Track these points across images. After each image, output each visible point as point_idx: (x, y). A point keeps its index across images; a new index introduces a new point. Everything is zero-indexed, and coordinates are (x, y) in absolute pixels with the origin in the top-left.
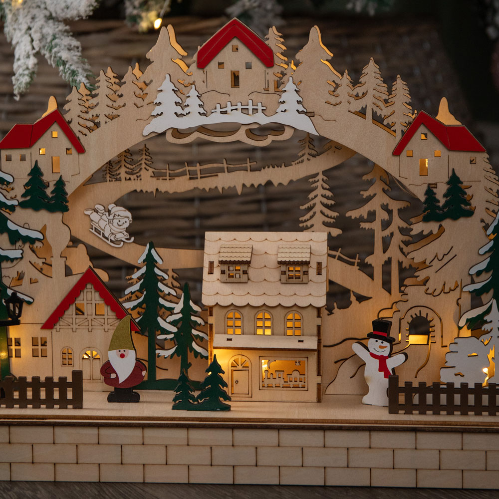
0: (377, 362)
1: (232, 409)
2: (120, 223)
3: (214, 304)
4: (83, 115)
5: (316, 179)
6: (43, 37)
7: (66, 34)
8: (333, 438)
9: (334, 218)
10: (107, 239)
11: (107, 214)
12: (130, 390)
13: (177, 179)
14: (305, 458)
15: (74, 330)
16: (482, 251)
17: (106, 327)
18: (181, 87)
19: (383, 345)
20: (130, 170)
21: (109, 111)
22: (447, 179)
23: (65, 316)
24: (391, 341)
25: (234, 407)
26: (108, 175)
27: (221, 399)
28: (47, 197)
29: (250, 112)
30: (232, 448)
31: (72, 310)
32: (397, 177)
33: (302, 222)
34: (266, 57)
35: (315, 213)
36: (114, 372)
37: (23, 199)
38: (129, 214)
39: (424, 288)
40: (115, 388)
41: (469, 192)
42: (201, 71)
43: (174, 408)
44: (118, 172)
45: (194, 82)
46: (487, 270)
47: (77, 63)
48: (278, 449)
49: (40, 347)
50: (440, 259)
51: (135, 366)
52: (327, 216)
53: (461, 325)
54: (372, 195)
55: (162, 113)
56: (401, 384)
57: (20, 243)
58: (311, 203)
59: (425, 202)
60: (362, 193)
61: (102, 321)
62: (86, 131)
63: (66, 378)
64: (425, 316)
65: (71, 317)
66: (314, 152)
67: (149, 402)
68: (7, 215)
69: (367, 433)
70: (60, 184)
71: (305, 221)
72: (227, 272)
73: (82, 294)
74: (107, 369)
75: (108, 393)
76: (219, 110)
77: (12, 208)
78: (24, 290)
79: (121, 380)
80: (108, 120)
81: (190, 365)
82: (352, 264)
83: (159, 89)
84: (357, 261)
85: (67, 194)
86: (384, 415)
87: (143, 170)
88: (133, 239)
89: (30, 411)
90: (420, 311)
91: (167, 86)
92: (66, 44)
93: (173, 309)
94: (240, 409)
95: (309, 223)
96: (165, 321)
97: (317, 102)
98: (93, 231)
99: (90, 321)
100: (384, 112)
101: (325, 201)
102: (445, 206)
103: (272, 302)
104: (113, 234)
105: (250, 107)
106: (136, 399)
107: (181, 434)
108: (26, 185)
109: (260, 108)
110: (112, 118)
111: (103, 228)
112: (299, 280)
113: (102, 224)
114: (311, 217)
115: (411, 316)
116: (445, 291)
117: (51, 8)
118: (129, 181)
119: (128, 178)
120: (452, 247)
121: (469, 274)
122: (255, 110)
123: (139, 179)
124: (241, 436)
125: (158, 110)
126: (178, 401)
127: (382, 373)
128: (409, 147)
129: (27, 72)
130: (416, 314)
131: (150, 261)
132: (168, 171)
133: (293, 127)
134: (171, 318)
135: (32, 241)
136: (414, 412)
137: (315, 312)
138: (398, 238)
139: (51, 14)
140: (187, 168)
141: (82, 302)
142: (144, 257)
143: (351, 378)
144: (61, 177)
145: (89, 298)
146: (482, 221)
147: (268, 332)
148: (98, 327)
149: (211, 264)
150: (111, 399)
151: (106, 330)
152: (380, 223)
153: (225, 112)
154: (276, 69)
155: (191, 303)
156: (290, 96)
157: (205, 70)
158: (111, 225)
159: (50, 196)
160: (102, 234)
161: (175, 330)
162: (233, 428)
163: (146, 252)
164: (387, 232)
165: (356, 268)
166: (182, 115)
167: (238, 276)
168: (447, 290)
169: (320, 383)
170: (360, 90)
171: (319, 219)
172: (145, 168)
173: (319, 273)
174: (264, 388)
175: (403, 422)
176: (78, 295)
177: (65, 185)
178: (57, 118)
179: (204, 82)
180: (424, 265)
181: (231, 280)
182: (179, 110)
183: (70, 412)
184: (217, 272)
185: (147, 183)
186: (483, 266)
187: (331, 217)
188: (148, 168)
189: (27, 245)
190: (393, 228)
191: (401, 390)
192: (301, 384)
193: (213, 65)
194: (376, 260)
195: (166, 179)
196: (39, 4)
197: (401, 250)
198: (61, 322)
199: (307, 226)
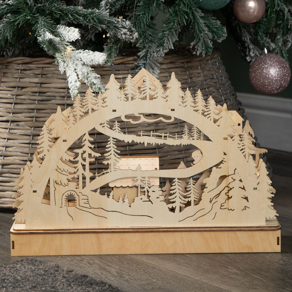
6: (83, 74)
7: (92, 72)
47: (100, 84)
92: (94, 76)
117: (84, 60)
139: (84, 63)
196: (78, 59)
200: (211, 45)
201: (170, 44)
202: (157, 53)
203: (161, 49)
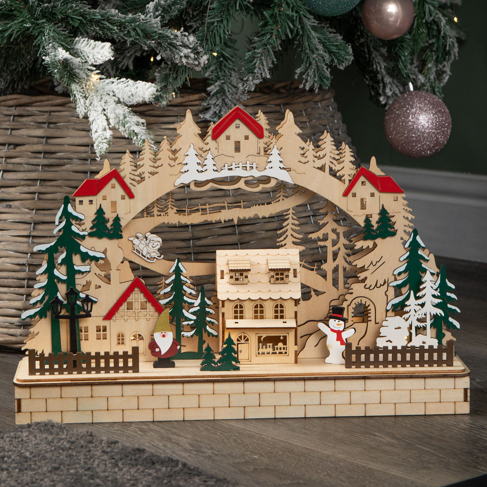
0: (335, 334)
1: (240, 369)
2: (154, 246)
3: (226, 299)
4: (133, 172)
5: (288, 213)
8: (310, 385)
9: (300, 239)
10: (145, 257)
11: (145, 239)
12: (169, 359)
13: (193, 214)
14: (292, 399)
15: (126, 320)
16: (402, 259)
17: (148, 317)
18: (201, 152)
19: (339, 323)
20: (160, 209)
21: (151, 170)
22: (378, 212)
23: (119, 311)
24: (345, 320)
25: (242, 368)
26: (145, 213)
27: (234, 363)
28: (108, 229)
29: (248, 168)
30: (243, 395)
31: (125, 305)
32: (346, 211)
33: (279, 242)
34: (259, 132)
35: (287, 236)
36: (158, 347)
37: (91, 231)
38: (160, 239)
39: (364, 284)
40: (159, 358)
41: (393, 219)
42: (215, 141)
43: (202, 370)
44: (152, 211)
45: (210, 149)
46: (404, 272)
48: (274, 394)
49: (102, 333)
50: (374, 265)
51: (173, 343)
52: (295, 238)
53: (388, 309)
54: (326, 223)
55: (188, 170)
57: (88, 261)
58: (285, 229)
59: (364, 228)
60: (319, 221)
61: (146, 313)
62: (135, 183)
63: (127, 352)
64: (364, 303)
65: (124, 311)
66: (286, 195)
67: (182, 367)
68: (79, 242)
69: (333, 381)
70: (117, 220)
71: (281, 241)
72: (234, 277)
73: (131, 295)
74: (153, 345)
76: (227, 167)
77: (83, 237)
78: (92, 293)
79: (163, 352)
80: (150, 175)
81: (204, 341)
82: (313, 270)
83: (186, 154)
84: (315, 268)
85: (121, 226)
86: (343, 370)
87: (170, 209)
88: (162, 256)
90: (361, 300)
91: (192, 152)
93: (194, 303)
94: (246, 369)
95: (283, 243)
96: (188, 312)
97: (292, 161)
98: (135, 252)
99: (137, 313)
100: (336, 167)
101: (294, 227)
102: (377, 229)
103: (265, 297)
104: (149, 253)
105: (248, 166)
106: (172, 365)
107: (209, 386)
108: (94, 221)
109: (254, 166)
110: (153, 174)
111: (142, 249)
112: (283, 281)
113: (141, 247)
114: (285, 239)
115: (355, 303)
116: (378, 286)
118: (160, 217)
119: (159, 215)
120: (382, 257)
121: (393, 274)
122: (251, 168)
123: (167, 215)
124: (250, 386)
125: (185, 168)
126: (204, 365)
127: (339, 342)
128: (353, 191)
130: (358, 302)
131: (178, 271)
132: (187, 209)
133: (276, 178)
134: (192, 310)
135: (96, 259)
136: (362, 366)
137: (293, 303)
138: (343, 252)
140: (200, 207)
141: (131, 301)
142: (173, 268)
143: (315, 346)
144: (118, 215)
145: (136, 298)
146: (402, 239)
148: (143, 318)
149: (222, 272)
150: (156, 365)
151: (148, 319)
152: (331, 241)
153: (231, 169)
154: (265, 140)
155: (206, 299)
156: (275, 157)
157: (217, 141)
158: (147, 247)
159: (110, 228)
160: (141, 253)
161: (194, 318)
162: (244, 381)
163: (175, 265)
164: (336, 248)
165: (315, 272)
166: (202, 171)
167: (241, 279)
168: (378, 285)
169: (297, 350)
170: (321, 153)
171: (290, 240)
172: (171, 208)
173: (295, 276)
174: (259, 355)
175: (354, 373)
176: (129, 296)
177: (120, 220)
179: (216, 149)
180: (363, 269)
181: (237, 282)
182: (200, 168)
183: (131, 374)
184: (227, 277)
185: (173, 218)
186: (403, 268)
187: (298, 239)
188: (173, 207)
189: (93, 262)
190: (340, 245)
191: (354, 352)
192: (284, 351)
193: (222, 137)
194: (328, 267)
195: (185, 215)
197: (345, 259)
198: (117, 315)
199: (282, 245)
200: (327, 73)
201: (264, 70)
202: (243, 85)
203: (251, 78)
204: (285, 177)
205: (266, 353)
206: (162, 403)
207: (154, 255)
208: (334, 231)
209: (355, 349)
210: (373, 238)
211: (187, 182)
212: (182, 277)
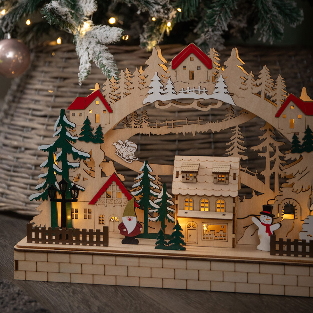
0: (265, 227)
1: (186, 250)
2: (131, 150)
3: (178, 194)
4: (112, 93)
5: (235, 129)
6: (94, 53)
7: (106, 51)
8: (240, 267)
9: (244, 150)
10: (124, 158)
11: (124, 145)
12: (134, 238)
13: (161, 128)
14: (225, 277)
15: (106, 206)
17: (122, 204)
18: (163, 79)
19: (268, 218)
20: (136, 122)
21: (125, 91)
22: (304, 131)
23: (101, 198)
24: (272, 216)
25: (187, 249)
26: (125, 125)
27: (181, 244)
28: (92, 135)
29: (199, 92)
30: (185, 270)
31: (105, 195)
32: (277, 128)
33: (227, 152)
34: (208, 64)
35: (234, 147)
36: (125, 228)
37: (81, 136)
38: (136, 146)
39: (292, 189)
40: (126, 237)
42: (174, 71)
43: (156, 248)
44: (130, 123)
45: (170, 76)
47: (111, 66)
48: (210, 271)
49: (88, 214)
50: (300, 173)
51: (136, 225)
52: (240, 149)
53: (311, 209)
54: (265, 138)
55: (153, 92)
56: (277, 240)
57: (78, 159)
58: (232, 142)
59: (292, 143)
60: (259, 137)
61: (120, 201)
62: (113, 101)
63: (100, 230)
64: (292, 204)
65: (104, 198)
66: (234, 115)
67: (144, 245)
68: (72, 144)
69: (258, 265)
70: (100, 128)
71: (229, 151)
72: (185, 177)
73: (110, 186)
74: (122, 226)
75: (122, 239)
76: (183, 91)
77: (75, 141)
78: (80, 184)
79: (129, 232)
80: (125, 96)
81: (166, 226)
82: (253, 175)
83: (152, 80)
84: (256, 173)
85: (103, 134)
86: (268, 256)
87: (144, 122)
89: (81, 247)
90: (289, 201)
91: (156, 78)
92: (106, 56)
93: (158, 196)
94: (191, 250)
95: (231, 153)
96: (153, 202)
97: (235, 88)
98: (117, 154)
99: (114, 201)
100: (271, 94)
102: (303, 145)
103: (209, 194)
104: (127, 156)
105: (199, 90)
106: (137, 243)
107: (159, 261)
108: (82, 129)
109: (204, 90)
110: (127, 94)
111: (122, 153)
112: (223, 182)
113: (122, 150)
114: (232, 150)
115: (284, 204)
117: (99, 38)
118: (136, 128)
119: (135, 127)
120: (307, 167)
122: (202, 92)
123: (141, 127)
124: (191, 264)
125: (151, 91)
126: (158, 245)
127: (268, 233)
128: (284, 112)
129: (85, 71)
130: (287, 203)
131: (146, 170)
132: (156, 124)
133: (222, 101)
134: (156, 201)
135: (85, 158)
136: (284, 255)
137: (232, 200)
138: (278, 162)
139: (99, 41)
140: (167, 122)
141: (110, 191)
142: (142, 168)
143: (251, 236)
144: (100, 125)
145: (114, 189)
147: (207, 210)
148: (118, 205)
149: (178, 172)
150: (124, 242)
151: (122, 206)
152: (269, 154)
153: (186, 93)
154: (213, 70)
155: (167, 193)
156: (220, 84)
157: (176, 70)
158: (126, 151)
159: (94, 135)
160: (121, 156)
161: (158, 207)
162: (186, 259)
163: (144, 165)
164: (272, 159)
165: (256, 177)
166: (164, 94)
167: (191, 179)
168: (304, 190)
169: (234, 237)
170: (258, 82)
171: (236, 150)
172: (145, 122)
173: (235, 179)
174: (204, 239)
175: (277, 260)
176: (108, 187)
177: (102, 129)
178: (99, 94)
179: (175, 76)
180: (292, 176)
181: (188, 181)
182: (162, 91)
183: (102, 248)
184: (180, 176)
185: (146, 129)
187: (242, 150)
188: (146, 121)
189: (82, 160)
190: (276, 156)
191: (277, 243)
192: (224, 238)
193: (180, 67)
194: (266, 173)
195: (155, 128)
196: (93, 35)
197: (280, 168)
198: (99, 201)
199: (229, 154)
204: (228, 100)
205: (210, 238)
206: (123, 272)
207: (131, 157)
208: (271, 145)
209: (279, 240)
210: (300, 151)
211: (152, 101)
212: (149, 175)
